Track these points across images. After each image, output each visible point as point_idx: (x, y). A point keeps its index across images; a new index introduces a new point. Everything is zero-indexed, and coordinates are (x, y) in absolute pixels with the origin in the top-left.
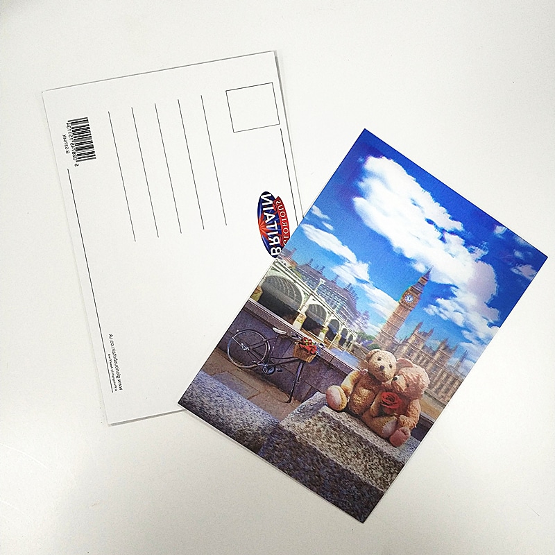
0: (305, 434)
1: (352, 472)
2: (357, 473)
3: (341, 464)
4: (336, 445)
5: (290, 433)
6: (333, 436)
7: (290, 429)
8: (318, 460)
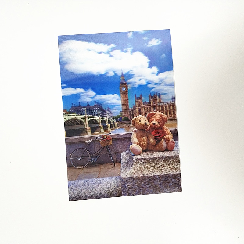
0: (136, 173)
1: (167, 174)
2: (169, 173)
3: (160, 174)
4: (152, 168)
5: (130, 177)
6: (147, 165)
7: (128, 176)
8: (150, 180)
